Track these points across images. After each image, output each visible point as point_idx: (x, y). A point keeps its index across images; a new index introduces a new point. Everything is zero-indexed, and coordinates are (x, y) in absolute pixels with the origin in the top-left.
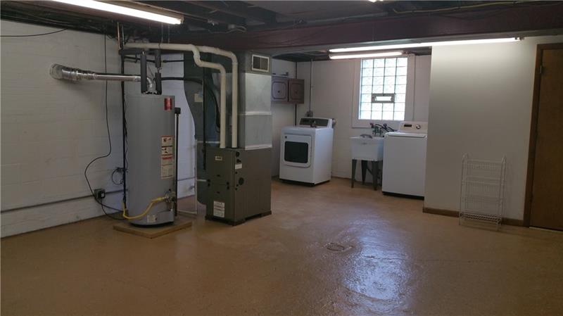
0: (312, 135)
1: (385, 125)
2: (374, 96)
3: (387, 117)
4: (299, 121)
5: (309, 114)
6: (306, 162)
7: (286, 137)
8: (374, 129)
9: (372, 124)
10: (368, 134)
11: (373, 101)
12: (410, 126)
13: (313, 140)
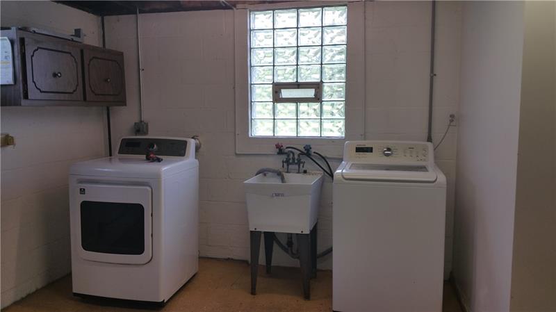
0: (152, 185)
1: (308, 149)
2: (277, 88)
3: (309, 130)
4: (116, 146)
5: (140, 128)
6: (140, 250)
7: (82, 191)
8: (284, 157)
9: (278, 146)
10: (271, 166)
11: (277, 98)
12: (370, 150)
13: (154, 196)
